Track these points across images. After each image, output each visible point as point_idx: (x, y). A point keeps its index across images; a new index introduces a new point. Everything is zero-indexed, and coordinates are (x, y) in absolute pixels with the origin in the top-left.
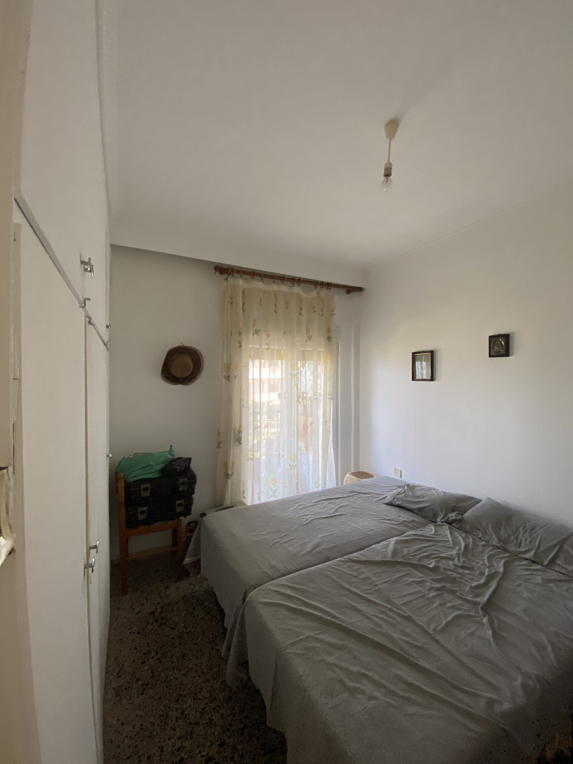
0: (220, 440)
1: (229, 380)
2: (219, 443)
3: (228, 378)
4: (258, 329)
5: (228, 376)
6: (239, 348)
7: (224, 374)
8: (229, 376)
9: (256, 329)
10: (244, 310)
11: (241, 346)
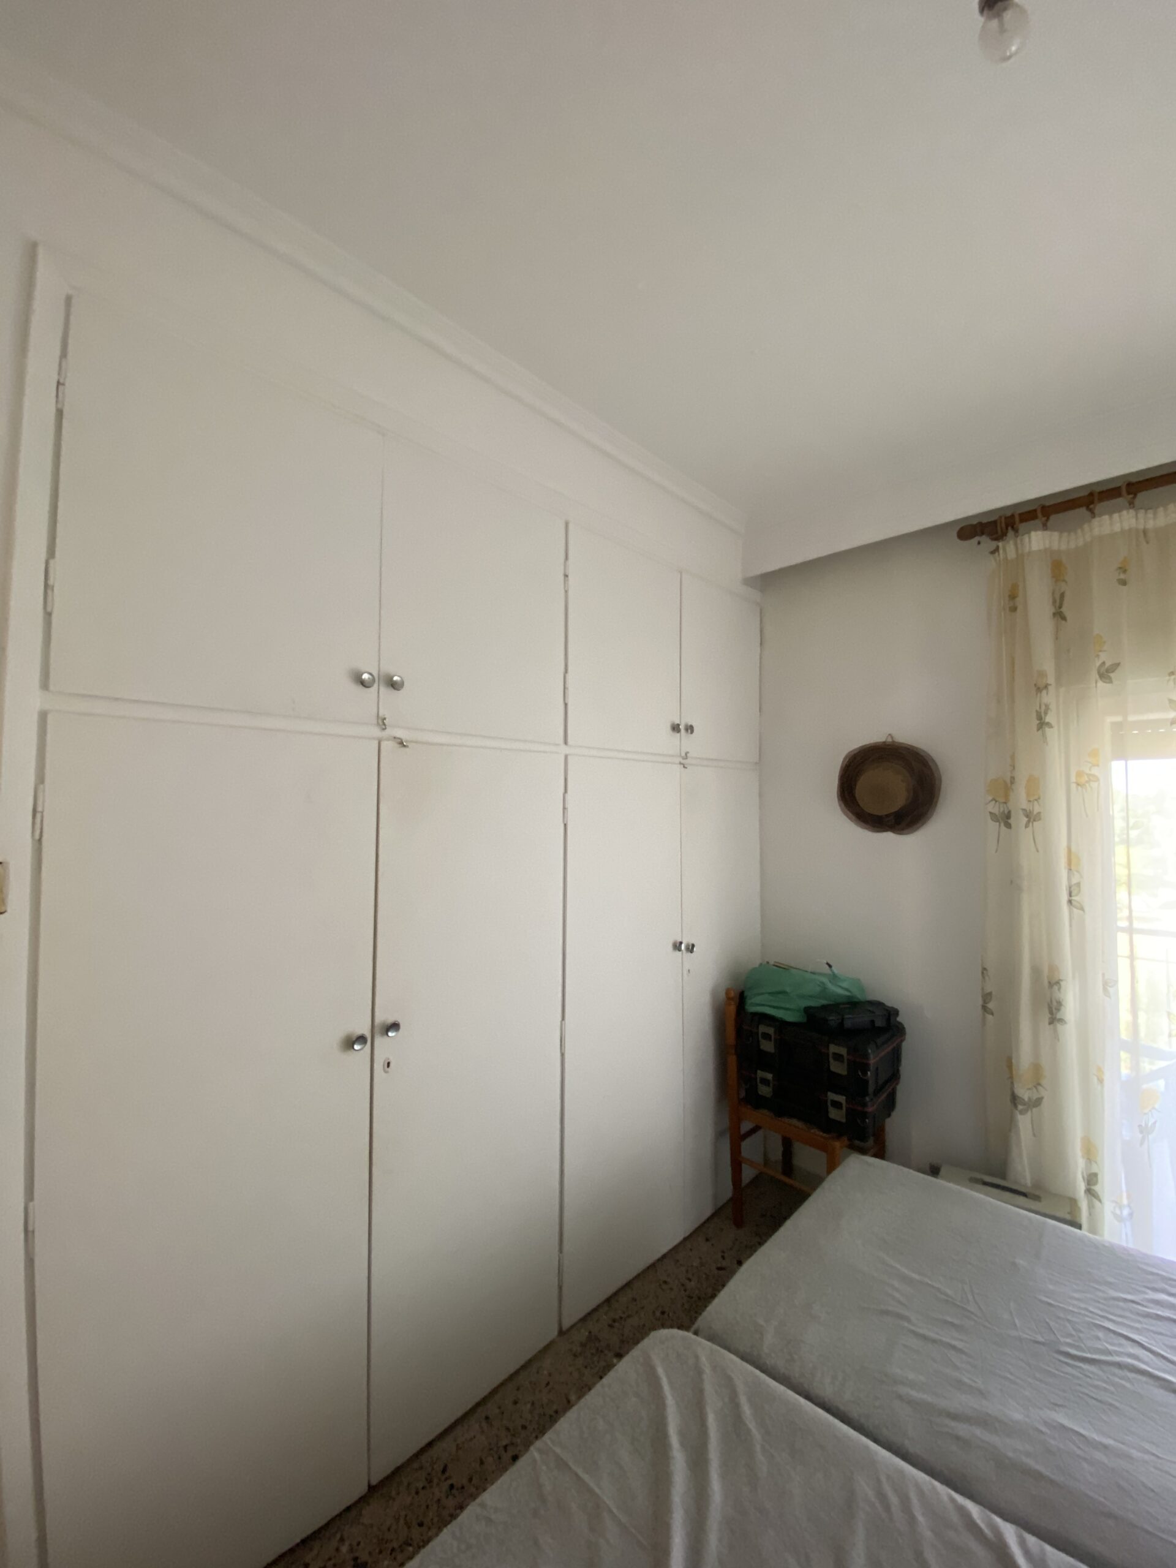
0: (989, 991)
1: (1008, 826)
2: (987, 997)
3: (1005, 819)
4: (1108, 664)
5: (1006, 812)
6: (1038, 730)
7: (993, 808)
8: (1009, 812)
9: (1104, 663)
10: (1059, 615)
11: (1042, 724)
